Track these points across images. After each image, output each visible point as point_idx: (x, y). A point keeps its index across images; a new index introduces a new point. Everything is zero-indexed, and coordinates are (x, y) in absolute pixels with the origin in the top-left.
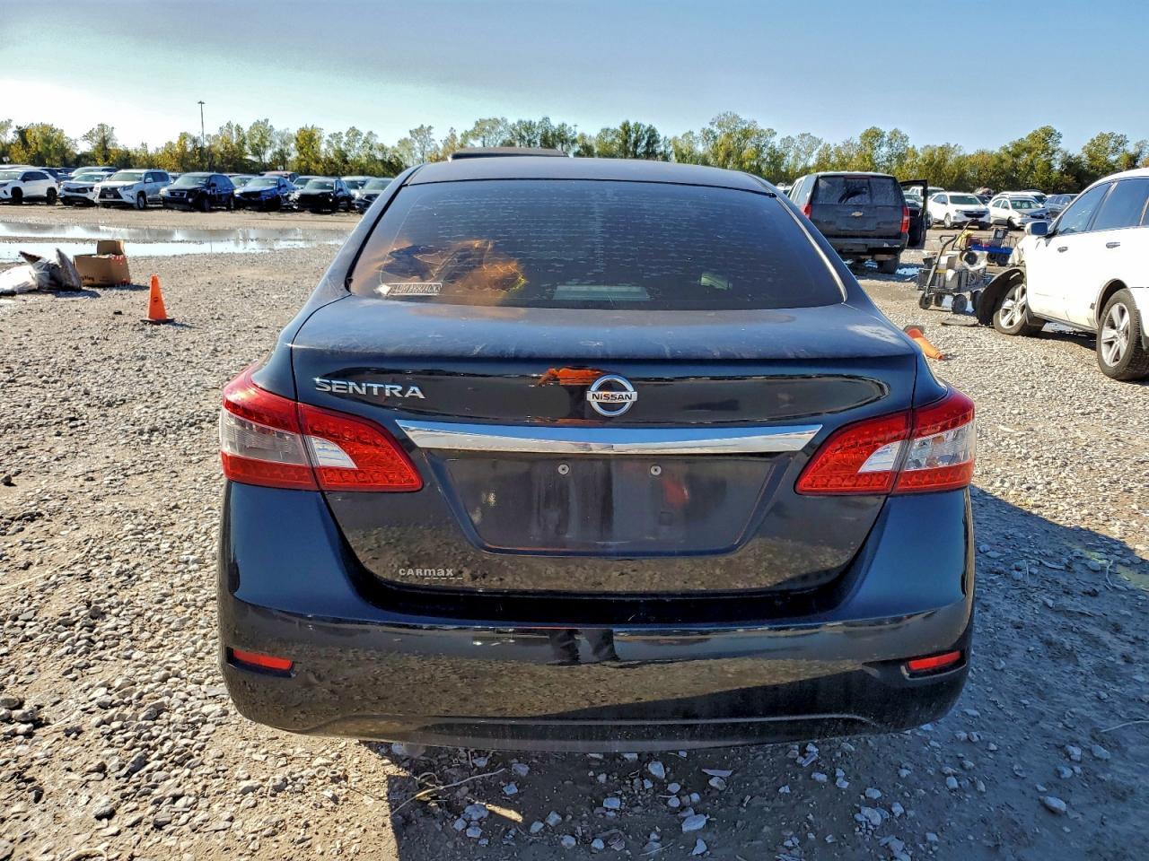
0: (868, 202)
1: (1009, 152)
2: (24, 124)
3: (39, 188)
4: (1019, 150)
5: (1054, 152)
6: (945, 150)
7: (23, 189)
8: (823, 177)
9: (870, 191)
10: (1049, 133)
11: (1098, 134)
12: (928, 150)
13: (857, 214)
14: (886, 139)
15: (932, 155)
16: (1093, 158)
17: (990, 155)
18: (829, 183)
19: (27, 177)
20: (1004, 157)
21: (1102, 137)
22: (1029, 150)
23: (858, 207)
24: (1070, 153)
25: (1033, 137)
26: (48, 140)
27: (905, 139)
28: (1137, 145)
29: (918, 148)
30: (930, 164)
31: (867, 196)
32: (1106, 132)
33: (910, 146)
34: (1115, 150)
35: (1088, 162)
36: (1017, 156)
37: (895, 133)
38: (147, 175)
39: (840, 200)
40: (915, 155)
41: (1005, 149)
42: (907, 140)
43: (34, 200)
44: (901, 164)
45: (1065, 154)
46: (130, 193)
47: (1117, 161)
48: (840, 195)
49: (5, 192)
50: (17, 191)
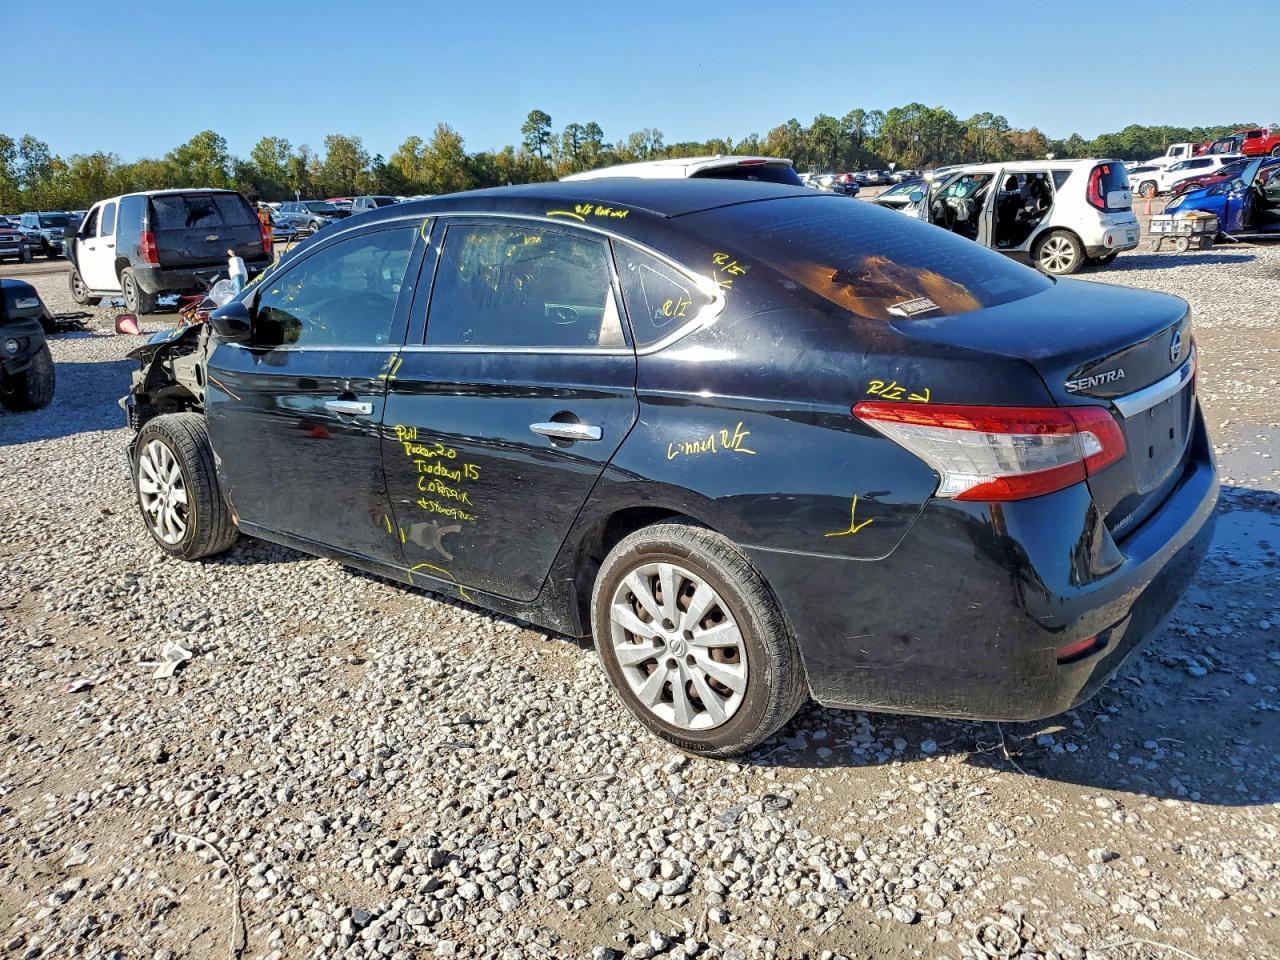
0: (220, 222)
1: (176, 160)
4: (185, 157)
5: (223, 158)
6: (99, 160)
8: (156, 197)
9: (219, 210)
10: (212, 139)
11: (261, 139)
12: (78, 160)
13: (213, 238)
14: (17, 148)
15: (85, 164)
16: (264, 164)
17: (157, 164)
18: (165, 203)
20: (172, 165)
21: (266, 141)
22: (197, 157)
23: (212, 229)
24: (240, 159)
25: (195, 142)
27: (43, 147)
28: (300, 149)
29: (63, 158)
30: (87, 176)
31: (215, 216)
32: (269, 137)
33: (53, 156)
34: (283, 156)
35: (259, 168)
36: (186, 164)
37: (27, 141)
39: (188, 223)
40: (63, 166)
41: (171, 156)
42: (46, 149)
44: (47, 178)
45: (236, 161)
47: (286, 166)
48: (185, 217)
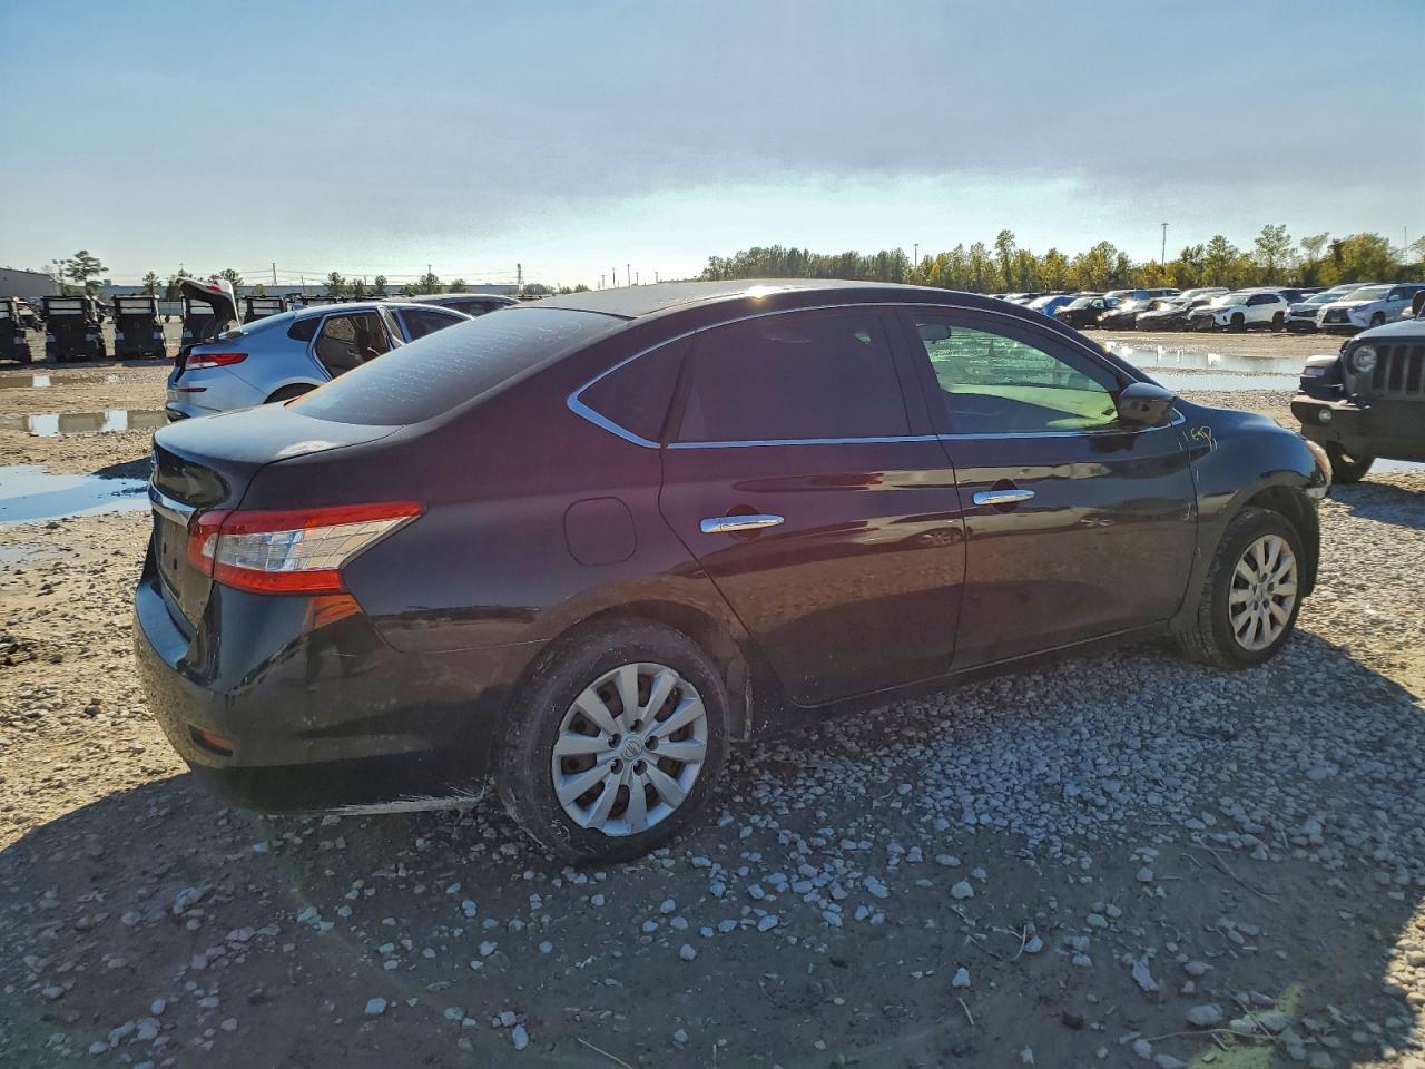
2: (1341, 237)
3: (1266, 313)
7: (1246, 315)
19: (1255, 301)
26: (1366, 254)
38: (1393, 292)
43: (1259, 327)
46: (1362, 314)
49: (1225, 318)
50: (1238, 317)
